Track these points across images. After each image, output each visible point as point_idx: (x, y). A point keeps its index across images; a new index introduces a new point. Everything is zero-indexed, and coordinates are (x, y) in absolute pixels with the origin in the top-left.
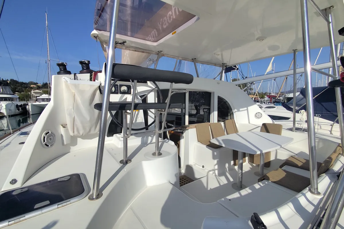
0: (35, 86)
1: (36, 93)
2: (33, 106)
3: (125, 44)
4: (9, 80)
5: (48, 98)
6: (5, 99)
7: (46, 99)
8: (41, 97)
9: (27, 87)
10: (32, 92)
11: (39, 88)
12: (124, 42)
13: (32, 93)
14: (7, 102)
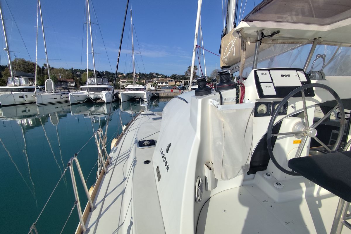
0: (121, 76)
1: (123, 82)
2: (123, 95)
4: (105, 72)
5: (133, 88)
6: (105, 89)
7: (132, 88)
8: (128, 87)
10: (120, 81)
11: (124, 78)
12: (275, 32)
13: (120, 83)
14: (106, 91)
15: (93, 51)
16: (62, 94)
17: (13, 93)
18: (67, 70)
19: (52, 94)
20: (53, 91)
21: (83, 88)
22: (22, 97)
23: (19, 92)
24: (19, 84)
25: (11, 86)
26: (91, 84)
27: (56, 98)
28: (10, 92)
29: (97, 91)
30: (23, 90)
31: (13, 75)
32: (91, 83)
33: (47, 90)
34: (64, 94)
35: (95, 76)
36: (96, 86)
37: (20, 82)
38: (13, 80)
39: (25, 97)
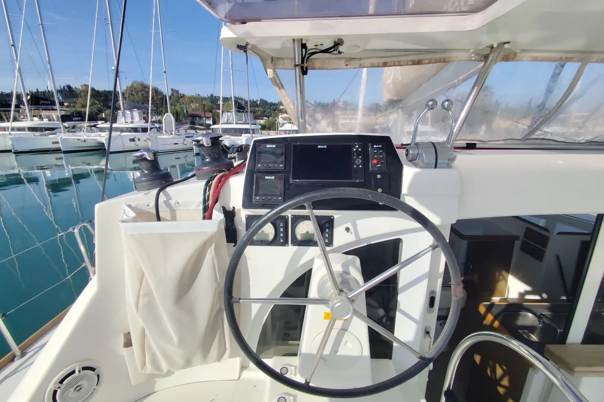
1: (283, 118)
3: (341, 48)
5: (291, 129)
6: (245, 131)
7: (289, 130)
9: (275, 110)
12: (335, 42)
13: (279, 119)
14: (247, 135)
15: (232, 66)
16: (186, 137)
17: (123, 134)
18: (205, 99)
19: (171, 136)
20: (173, 133)
21: (215, 128)
22: (133, 140)
23: (130, 133)
24: (131, 121)
25: (120, 124)
26: (227, 123)
27: (177, 144)
28: (119, 133)
29: (236, 134)
30: (135, 130)
31: (124, 108)
32: (228, 120)
33: (165, 131)
34: (189, 137)
35: (234, 108)
36: (234, 126)
37: (132, 118)
38: (124, 115)
39: (136, 140)
